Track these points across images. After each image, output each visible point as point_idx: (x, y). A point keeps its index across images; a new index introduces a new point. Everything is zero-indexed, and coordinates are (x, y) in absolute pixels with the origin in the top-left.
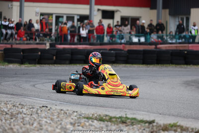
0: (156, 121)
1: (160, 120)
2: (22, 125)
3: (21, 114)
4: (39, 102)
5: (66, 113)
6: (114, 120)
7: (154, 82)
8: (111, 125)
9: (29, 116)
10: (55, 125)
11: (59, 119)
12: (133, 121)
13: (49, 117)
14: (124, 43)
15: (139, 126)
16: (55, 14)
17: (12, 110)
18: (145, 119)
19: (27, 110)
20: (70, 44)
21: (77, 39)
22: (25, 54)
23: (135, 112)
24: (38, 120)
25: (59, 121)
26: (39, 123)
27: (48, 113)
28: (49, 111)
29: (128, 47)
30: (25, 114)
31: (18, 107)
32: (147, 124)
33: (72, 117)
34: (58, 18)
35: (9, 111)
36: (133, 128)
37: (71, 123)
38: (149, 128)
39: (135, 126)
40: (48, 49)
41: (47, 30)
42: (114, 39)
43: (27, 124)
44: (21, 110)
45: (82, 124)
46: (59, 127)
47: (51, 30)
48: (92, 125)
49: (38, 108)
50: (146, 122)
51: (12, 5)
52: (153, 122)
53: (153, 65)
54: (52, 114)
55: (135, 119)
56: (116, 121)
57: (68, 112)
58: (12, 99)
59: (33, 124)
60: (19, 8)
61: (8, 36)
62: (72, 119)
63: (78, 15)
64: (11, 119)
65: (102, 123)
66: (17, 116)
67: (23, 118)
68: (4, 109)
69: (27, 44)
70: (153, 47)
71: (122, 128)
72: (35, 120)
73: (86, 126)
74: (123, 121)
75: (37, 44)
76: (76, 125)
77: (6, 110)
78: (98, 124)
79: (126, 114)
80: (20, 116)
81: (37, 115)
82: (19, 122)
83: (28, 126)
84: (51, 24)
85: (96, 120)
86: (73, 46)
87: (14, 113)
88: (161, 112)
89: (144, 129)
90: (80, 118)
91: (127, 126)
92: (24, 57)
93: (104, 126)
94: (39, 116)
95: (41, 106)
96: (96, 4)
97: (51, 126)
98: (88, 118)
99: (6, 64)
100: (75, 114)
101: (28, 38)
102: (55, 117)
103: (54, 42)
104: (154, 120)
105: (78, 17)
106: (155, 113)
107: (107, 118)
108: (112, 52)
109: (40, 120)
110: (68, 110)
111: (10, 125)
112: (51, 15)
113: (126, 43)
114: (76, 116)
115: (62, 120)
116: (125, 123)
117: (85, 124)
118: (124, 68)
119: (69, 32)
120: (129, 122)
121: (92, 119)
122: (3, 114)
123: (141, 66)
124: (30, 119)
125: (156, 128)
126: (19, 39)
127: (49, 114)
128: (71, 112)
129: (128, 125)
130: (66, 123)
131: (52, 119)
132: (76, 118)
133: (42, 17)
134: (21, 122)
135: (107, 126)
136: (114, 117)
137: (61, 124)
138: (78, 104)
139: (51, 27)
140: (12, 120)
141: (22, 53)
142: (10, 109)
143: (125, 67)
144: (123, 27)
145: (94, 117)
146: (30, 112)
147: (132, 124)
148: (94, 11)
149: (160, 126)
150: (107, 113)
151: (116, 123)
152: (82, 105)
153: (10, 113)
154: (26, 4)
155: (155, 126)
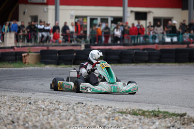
0: (187, 115)
1: (191, 113)
2: (59, 119)
3: (58, 110)
4: (75, 99)
5: (101, 109)
6: (147, 113)
7: (186, 79)
8: (144, 118)
9: (66, 112)
10: (91, 120)
11: (95, 114)
12: (165, 114)
13: (85, 113)
14: (157, 44)
15: (171, 119)
16: (89, 16)
17: (49, 107)
18: (176, 113)
19: (63, 106)
20: (105, 45)
21: (112, 41)
22: (60, 56)
23: (167, 106)
24: (74, 115)
25: (94, 116)
26: (75, 118)
27: (83, 108)
28: (84, 107)
29: (161, 47)
30: (61, 110)
31: (55, 104)
32: (179, 117)
33: (107, 112)
34: (92, 20)
35: (46, 107)
36: (165, 121)
37: (106, 118)
38: (180, 120)
39: (167, 119)
40: (83, 50)
41: (82, 32)
42: (147, 40)
43: (63, 119)
44: (58, 107)
45: (117, 118)
46: (94, 121)
47: (85, 32)
48: (125, 119)
49: (74, 104)
50: (177, 115)
51: (47, 9)
52: (185, 114)
53: (185, 64)
54: (88, 109)
55: (167, 112)
56: (149, 115)
57: (102, 108)
58: (49, 97)
59: (69, 119)
60: (54, 11)
61: (44, 39)
62: (107, 113)
63: (111, 17)
64: (49, 114)
65: (135, 116)
66: (54, 112)
67: (60, 114)
68: (41, 106)
69: (63, 46)
70: (185, 46)
71: (155, 121)
72: (71, 115)
73: (120, 120)
74: (156, 115)
75: (73, 45)
76: (111, 119)
77: (43, 106)
78: (132, 118)
79: (158, 108)
80: (57, 111)
81: (73, 111)
82: (56, 117)
83: (65, 121)
84: (86, 26)
85: (129, 114)
86: (107, 47)
87: (51, 109)
88: (192, 106)
89: (176, 122)
90: (114, 112)
91: (159, 119)
92: (60, 58)
93: (137, 119)
94: (75, 111)
95: (77, 102)
96: (130, 5)
97: (87, 121)
98: (122, 113)
99: (43, 65)
100: (110, 109)
101: (64, 40)
102: (91, 112)
103: (89, 43)
104: (186, 113)
105: (112, 19)
106: (186, 107)
107: (141, 112)
108: (146, 51)
109: (76, 116)
110: (102, 106)
111: (47, 120)
112: (85, 17)
113: (159, 43)
114: (110, 111)
115: (97, 115)
116: (157, 116)
117: (119, 118)
118: (158, 67)
119: (103, 33)
120: (162, 115)
121: (126, 113)
122: (40, 111)
123: (174, 64)
124: (67, 114)
125: (187, 121)
126: (55, 41)
127: (84, 110)
128: (106, 108)
129: (161, 118)
130: (102, 117)
131: (87, 114)
132: (110, 112)
133: (77, 20)
134: (58, 117)
135: (140, 119)
136: (147, 112)
137: (96, 118)
138: (112, 100)
139: (85, 30)
140: (49, 116)
141: (58, 55)
142: (48, 105)
143: (158, 65)
144: (156, 28)
145: (128, 111)
146: (67, 108)
147: (165, 117)
148: (127, 12)
149: (191, 118)
150: (141, 108)
151: (149, 116)
152: (117, 101)
153: (47, 110)
154: (61, 7)
155: (187, 118)
